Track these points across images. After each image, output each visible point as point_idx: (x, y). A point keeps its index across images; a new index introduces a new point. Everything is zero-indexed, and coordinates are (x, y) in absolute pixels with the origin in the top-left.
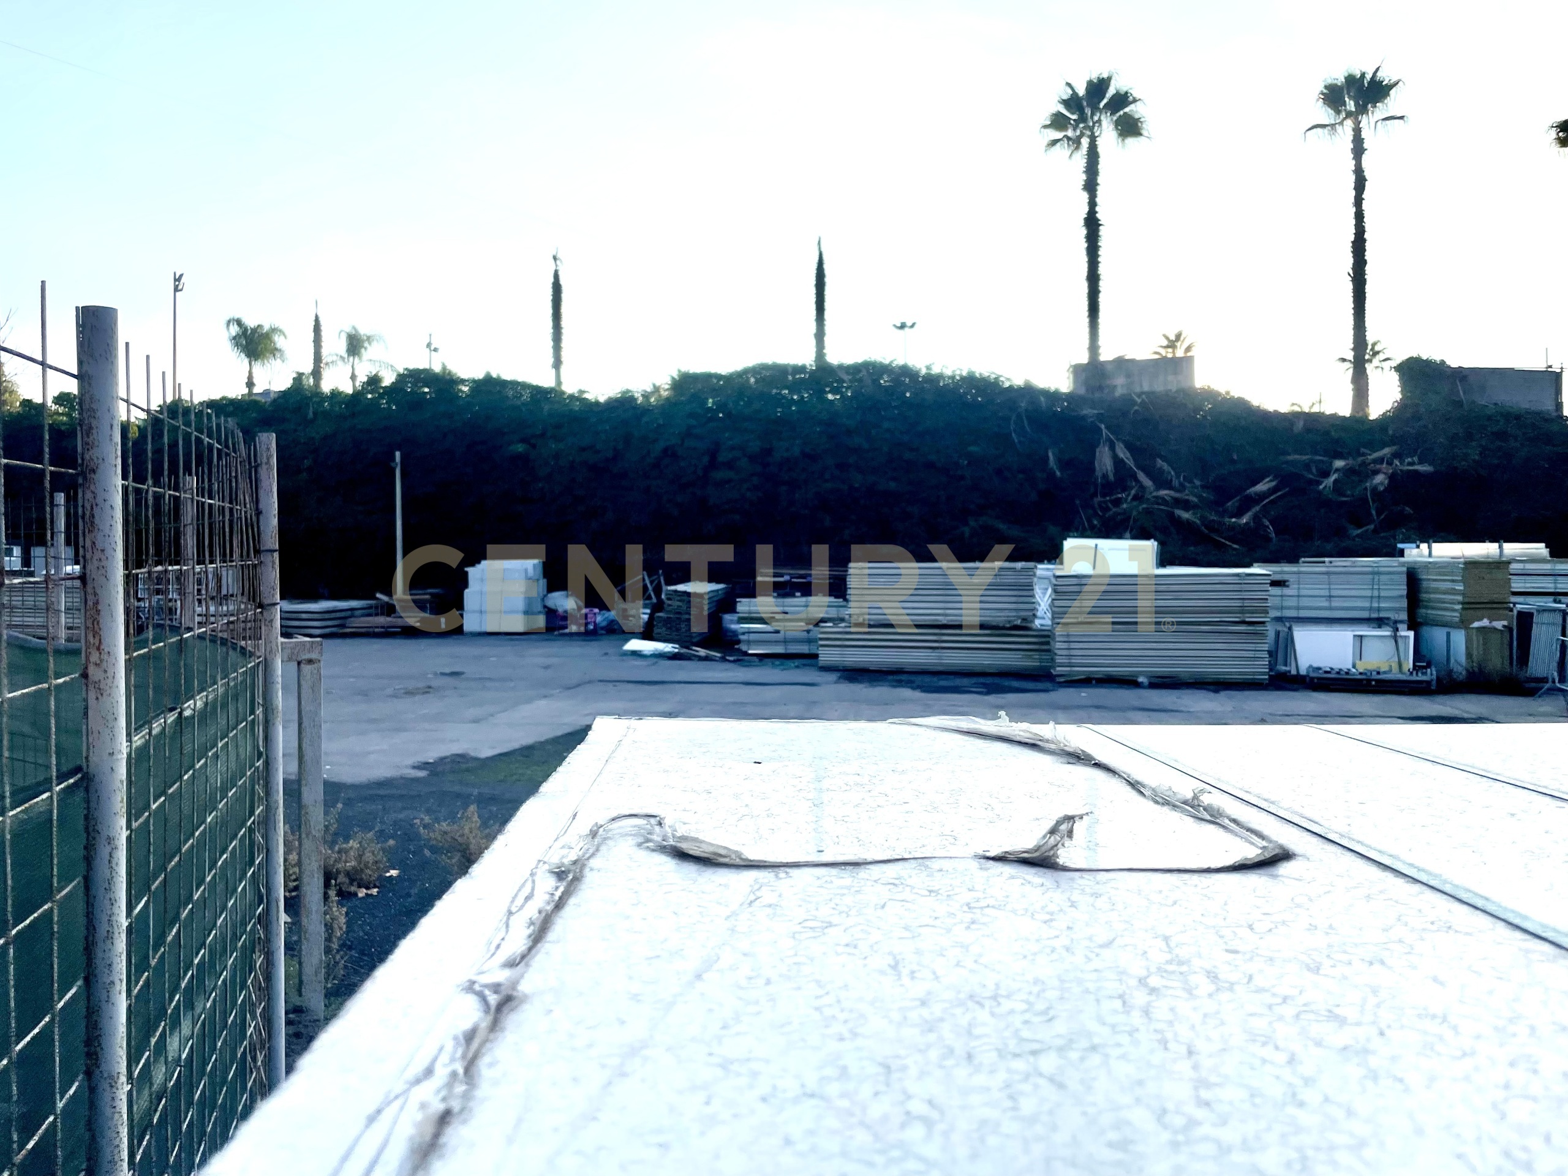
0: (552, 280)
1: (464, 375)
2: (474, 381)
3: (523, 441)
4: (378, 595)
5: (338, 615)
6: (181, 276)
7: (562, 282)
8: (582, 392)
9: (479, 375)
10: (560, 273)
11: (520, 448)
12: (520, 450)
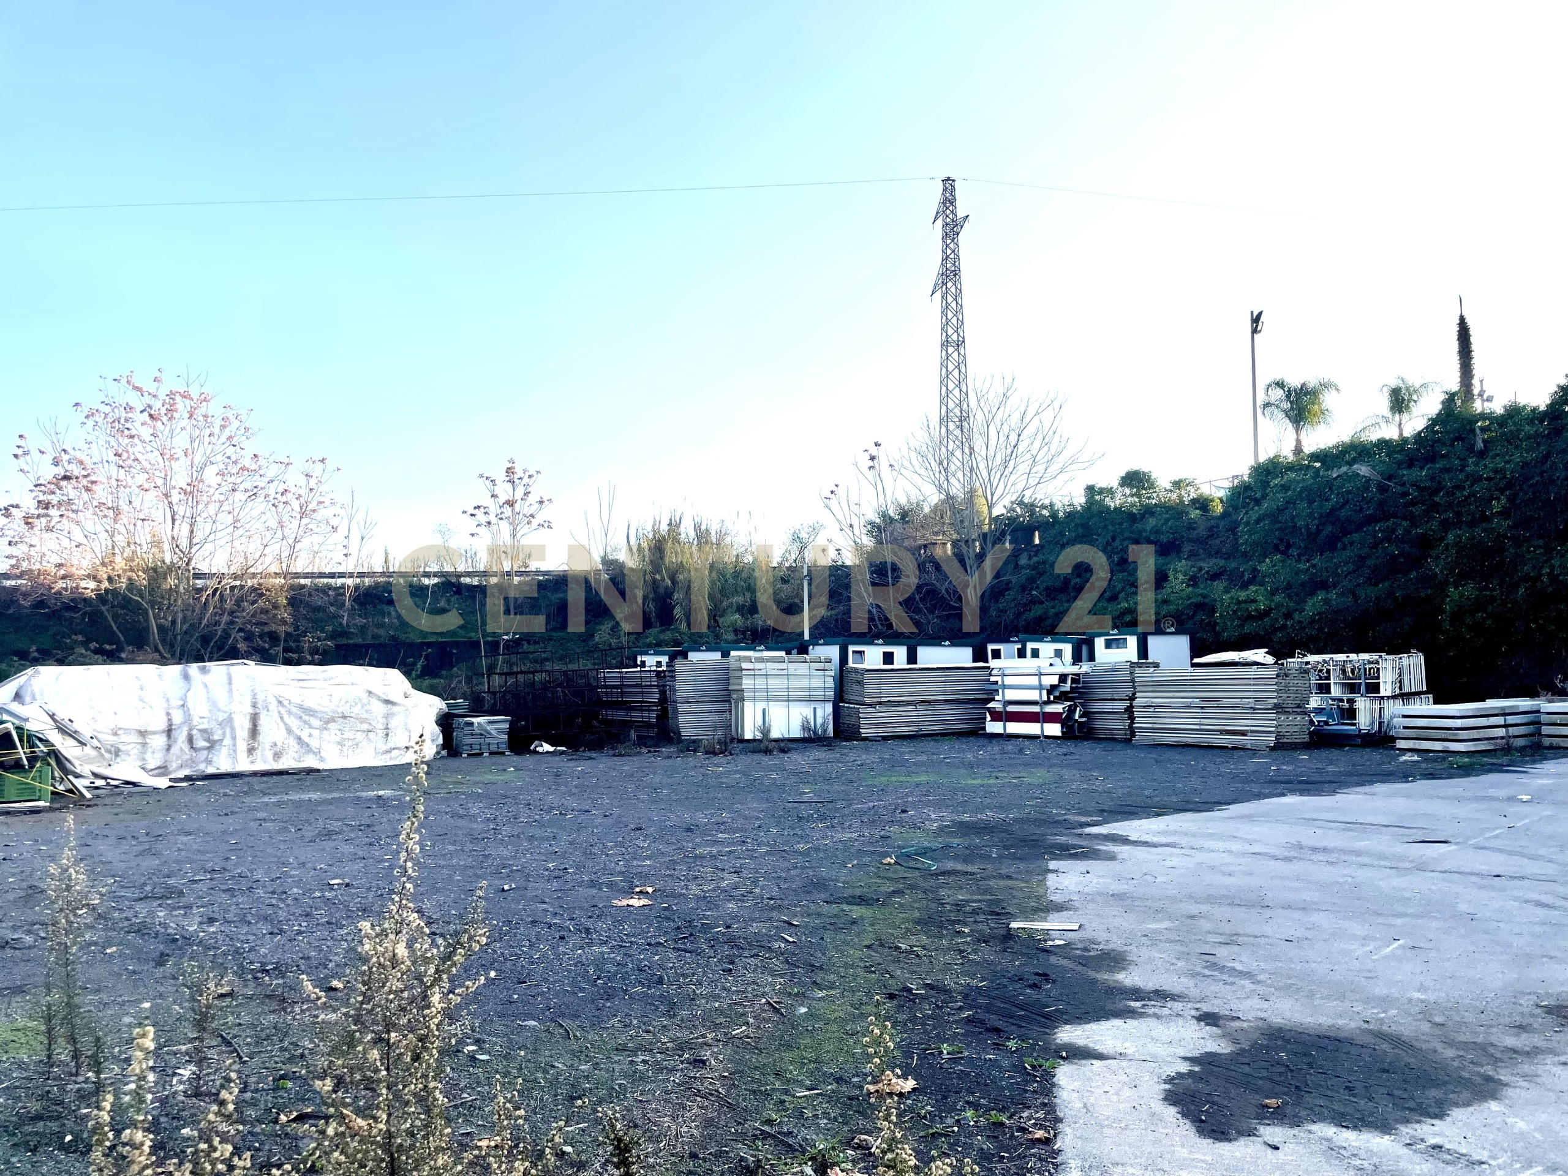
6: (1260, 314)
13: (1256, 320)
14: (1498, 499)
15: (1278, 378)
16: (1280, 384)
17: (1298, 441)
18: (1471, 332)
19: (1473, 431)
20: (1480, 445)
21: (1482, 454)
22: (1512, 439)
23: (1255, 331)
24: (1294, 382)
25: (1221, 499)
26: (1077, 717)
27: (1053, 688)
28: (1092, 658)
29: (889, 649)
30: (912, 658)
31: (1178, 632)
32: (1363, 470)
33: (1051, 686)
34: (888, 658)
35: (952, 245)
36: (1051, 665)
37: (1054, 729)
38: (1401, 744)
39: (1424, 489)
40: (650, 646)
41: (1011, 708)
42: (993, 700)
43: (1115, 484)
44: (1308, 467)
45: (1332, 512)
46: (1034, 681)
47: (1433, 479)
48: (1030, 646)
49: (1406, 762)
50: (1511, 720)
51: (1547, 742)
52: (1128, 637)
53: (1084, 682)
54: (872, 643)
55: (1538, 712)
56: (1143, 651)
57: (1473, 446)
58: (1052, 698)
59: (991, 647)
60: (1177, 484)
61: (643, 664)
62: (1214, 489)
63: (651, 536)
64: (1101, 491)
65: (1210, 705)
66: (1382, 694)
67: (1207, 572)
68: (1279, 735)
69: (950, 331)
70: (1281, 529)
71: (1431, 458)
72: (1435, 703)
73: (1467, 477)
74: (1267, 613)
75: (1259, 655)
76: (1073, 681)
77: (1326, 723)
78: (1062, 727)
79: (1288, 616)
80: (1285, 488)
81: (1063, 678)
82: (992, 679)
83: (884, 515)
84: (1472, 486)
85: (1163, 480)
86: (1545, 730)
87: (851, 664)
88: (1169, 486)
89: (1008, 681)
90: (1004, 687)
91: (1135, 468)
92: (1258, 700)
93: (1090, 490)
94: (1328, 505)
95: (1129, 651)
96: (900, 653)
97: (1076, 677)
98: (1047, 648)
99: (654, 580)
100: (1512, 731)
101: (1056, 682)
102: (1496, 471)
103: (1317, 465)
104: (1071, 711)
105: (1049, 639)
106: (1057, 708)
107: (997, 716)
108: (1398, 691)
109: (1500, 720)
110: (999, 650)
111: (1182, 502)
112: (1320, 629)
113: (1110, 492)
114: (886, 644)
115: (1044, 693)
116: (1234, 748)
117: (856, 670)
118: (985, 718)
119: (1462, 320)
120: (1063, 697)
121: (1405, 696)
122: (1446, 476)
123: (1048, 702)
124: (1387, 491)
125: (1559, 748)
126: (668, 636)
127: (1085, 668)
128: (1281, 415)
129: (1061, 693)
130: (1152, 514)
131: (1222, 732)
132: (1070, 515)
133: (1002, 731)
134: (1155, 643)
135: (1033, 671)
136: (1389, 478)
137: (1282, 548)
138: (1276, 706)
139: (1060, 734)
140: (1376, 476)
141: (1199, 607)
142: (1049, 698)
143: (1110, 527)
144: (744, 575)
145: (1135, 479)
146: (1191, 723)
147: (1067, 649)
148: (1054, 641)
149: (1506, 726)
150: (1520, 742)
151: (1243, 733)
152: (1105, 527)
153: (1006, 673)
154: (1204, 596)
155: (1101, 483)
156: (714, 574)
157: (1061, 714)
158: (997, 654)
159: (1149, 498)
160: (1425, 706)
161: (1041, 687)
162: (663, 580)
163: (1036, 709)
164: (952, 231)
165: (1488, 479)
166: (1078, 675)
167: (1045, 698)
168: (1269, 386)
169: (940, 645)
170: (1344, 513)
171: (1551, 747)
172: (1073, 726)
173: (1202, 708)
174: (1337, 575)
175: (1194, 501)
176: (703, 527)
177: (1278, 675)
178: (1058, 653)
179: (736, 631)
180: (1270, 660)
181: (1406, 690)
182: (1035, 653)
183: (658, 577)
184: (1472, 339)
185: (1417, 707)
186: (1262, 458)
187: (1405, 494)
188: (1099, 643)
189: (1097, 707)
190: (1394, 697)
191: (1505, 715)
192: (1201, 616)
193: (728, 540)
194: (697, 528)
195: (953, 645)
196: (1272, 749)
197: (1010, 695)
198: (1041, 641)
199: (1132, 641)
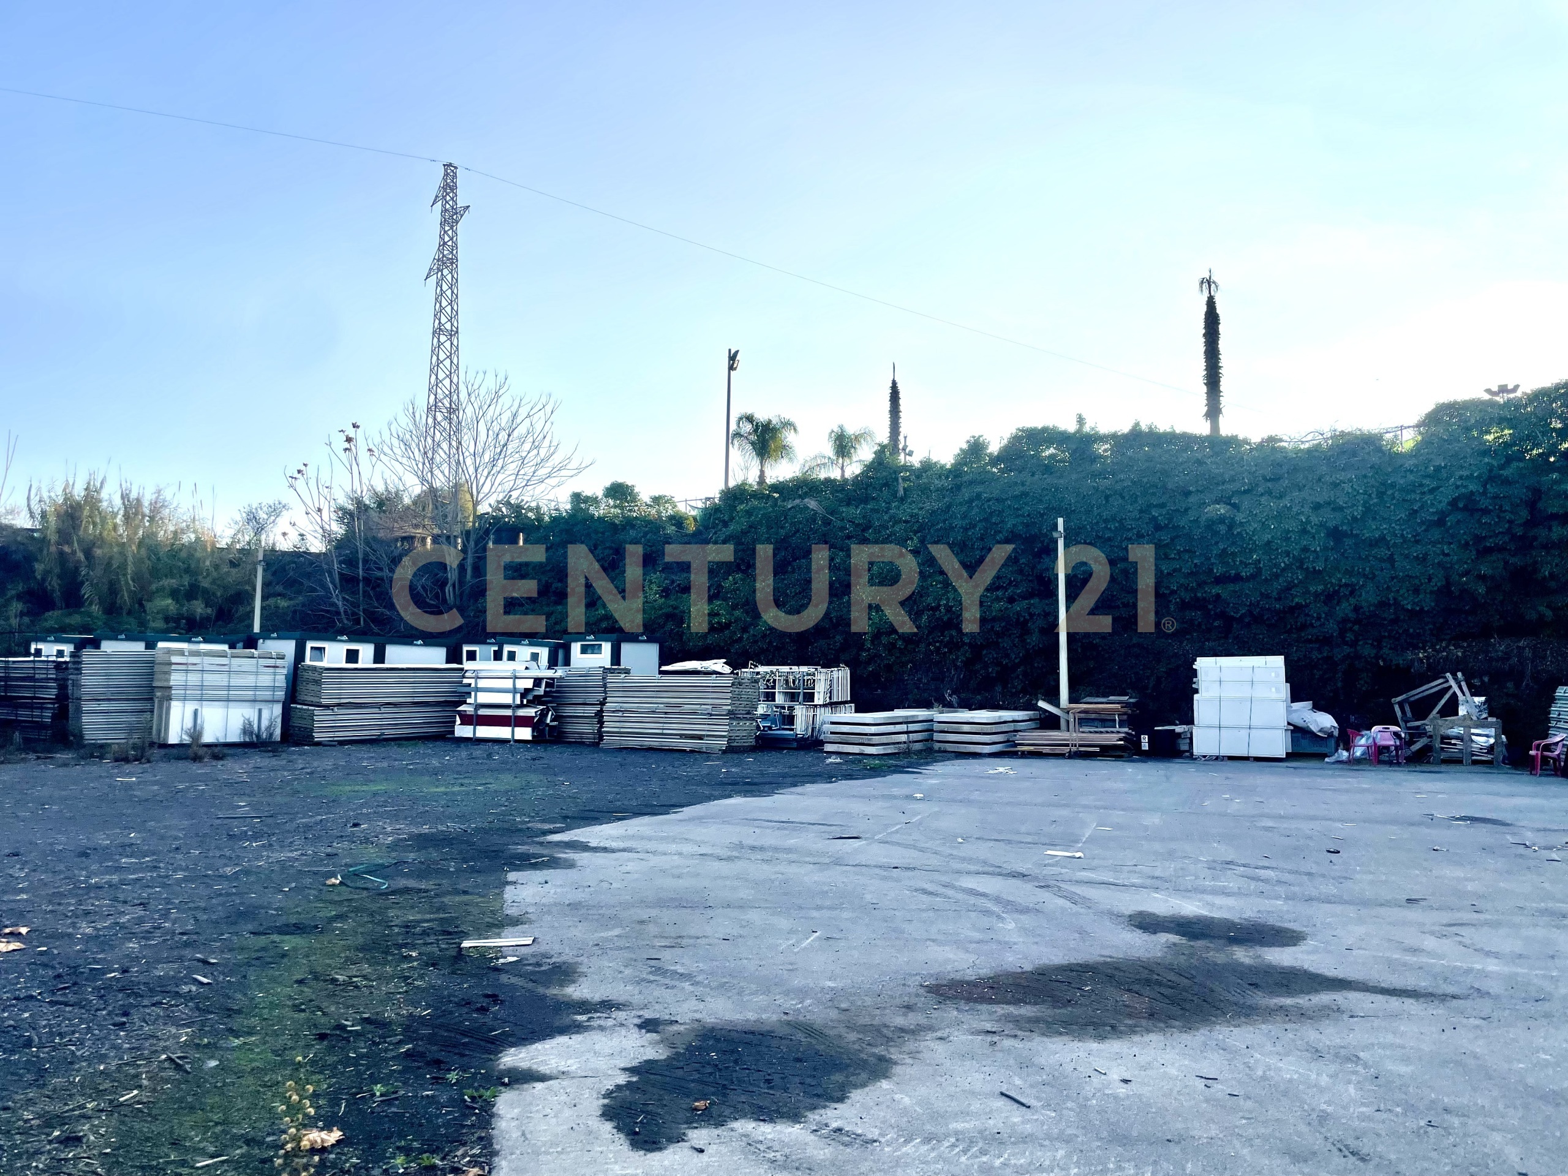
0: (1204, 308)
1: (1104, 429)
2: (1114, 436)
3: (1217, 501)
4: (1042, 704)
5: (1004, 727)
6: (737, 352)
7: (1219, 310)
8: (1272, 439)
9: (1124, 427)
10: (1217, 299)
11: (1222, 509)
12: (1222, 511)
13: (733, 357)
14: (912, 539)
15: (749, 412)
16: (750, 419)
17: (762, 472)
18: (901, 396)
19: (897, 479)
20: (901, 492)
21: (902, 500)
22: (925, 490)
23: (731, 368)
24: (761, 416)
25: (695, 519)
26: (548, 721)
27: (527, 691)
28: (567, 662)
29: (353, 646)
30: (379, 657)
31: (649, 641)
32: (812, 504)
33: (526, 690)
34: (352, 656)
35: (450, 233)
36: (527, 668)
37: (524, 733)
38: (828, 748)
39: (858, 525)
40: (50, 631)
41: (482, 712)
42: (465, 702)
43: (600, 494)
44: (769, 496)
45: (787, 537)
46: (508, 684)
47: (864, 517)
48: (507, 648)
49: (831, 763)
50: (912, 727)
51: (937, 746)
52: (603, 644)
53: (558, 686)
54: (334, 640)
55: (932, 721)
56: (616, 658)
57: (896, 492)
58: (525, 702)
59: (466, 648)
60: (657, 500)
61: (38, 652)
62: (689, 508)
63: (60, 501)
64: (587, 499)
65: (672, 711)
66: (816, 702)
67: (679, 585)
68: (730, 740)
69: (444, 320)
70: (743, 550)
71: (866, 500)
72: (856, 711)
73: (890, 518)
74: (727, 626)
75: (718, 665)
76: (548, 685)
77: (770, 728)
78: (533, 731)
79: (745, 630)
80: (749, 513)
81: (537, 682)
82: (465, 681)
83: (359, 502)
84: (893, 526)
85: (645, 494)
86: (937, 736)
87: (308, 662)
88: (649, 501)
89: (482, 683)
90: (477, 690)
91: (620, 481)
92: (714, 706)
93: (577, 497)
94: (782, 532)
95: (603, 657)
96: (366, 652)
97: (551, 682)
98: (524, 652)
99: (61, 553)
100: (913, 737)
101: (531, 686)
102: (911, 516)
103: (776, 495)
104: (543, 715)
105: (527, 642)
106: (530, 712)
107: (467, 720)
108: (828, 700)
109: (903, 728)
110: (475, 652)
111: (660, 517)
112: (770, 642)
113: (595, 501)
114: (350, 640)
115: (518, 696)
116: (692, 751)
117: (314, 669)
118: (455, 722)
119: (894, 383)
120: (536, 701)
121: (833, 705)
122: (875, 516)
123: (522, 706)
124: (829, 524)
125: (945, 752)
126: (76, 619)
127: (560, 672)
128: (749, 447)
129: (536, 697)
130: (633, 526)
131: (682, 736)
132: (555, 520)
133: (471, 735)
134: (628, 650)
135: (509, 674)
136: (832, 514)
137: (743, 568)
138: (730, 713)
139: (530, 738)
140: (821, 511)
141: (669, 617)
142: (522, 701)
143: (593, 536)
144: (183, 554)
145: (619, 492)
146: (651, 727)
147: (544, 653)
148: (530, 644)
149: (907, 733)
150: (918, 746)
151: (700, 737)
152: (588, 535)
153: (480, 675)
154: (676, 608)
155: (588, 492)
156: (143, 552)
157: (533, 718)
158: (472, 656)
159: (630, 511)
160: (848, 714)
161: (514, 691)
162: (74, 553)
163: (508, 712)
164: (451, 217)
165: (906, 522)
166: (553, 679)
167: (518, 702)
168: (741, 419)
169: (411, 644)
170: (794, 540)
171: (940, 751)
172: (544, 729)
173: (666, 713)
174: (787, 595)
175: (671, 518)
176: (134, 495)
177: (733, 684)
178: (535, 657)
179: (167, 619)
180: (727, 669)
181: (835, 700)
182: (512, 656)
183: (67, 549)
184: (901, 402)
185: (843, 715)
186: (732, 484)
187: (843, 528)
188: (576, 648)
189: (569, 711)
190: (825, 706)
191: (907, 723)
192: (670, 626)
193: (166, 512)
194: (124, 497)
195: (425, 644)
196: (724, 752)
197: (483, 698)
198: (518, 643)
199: (607, 647)
